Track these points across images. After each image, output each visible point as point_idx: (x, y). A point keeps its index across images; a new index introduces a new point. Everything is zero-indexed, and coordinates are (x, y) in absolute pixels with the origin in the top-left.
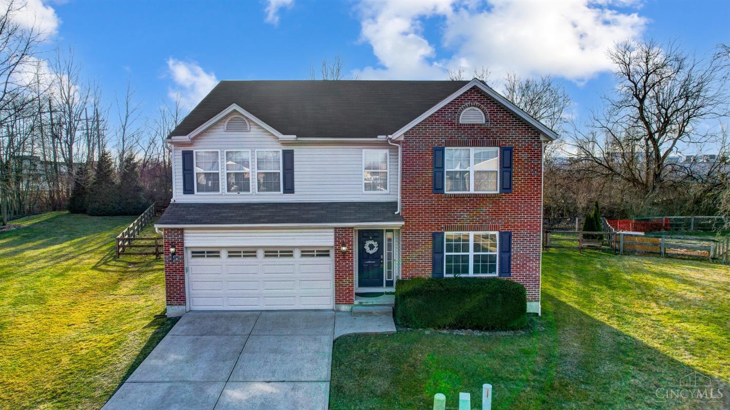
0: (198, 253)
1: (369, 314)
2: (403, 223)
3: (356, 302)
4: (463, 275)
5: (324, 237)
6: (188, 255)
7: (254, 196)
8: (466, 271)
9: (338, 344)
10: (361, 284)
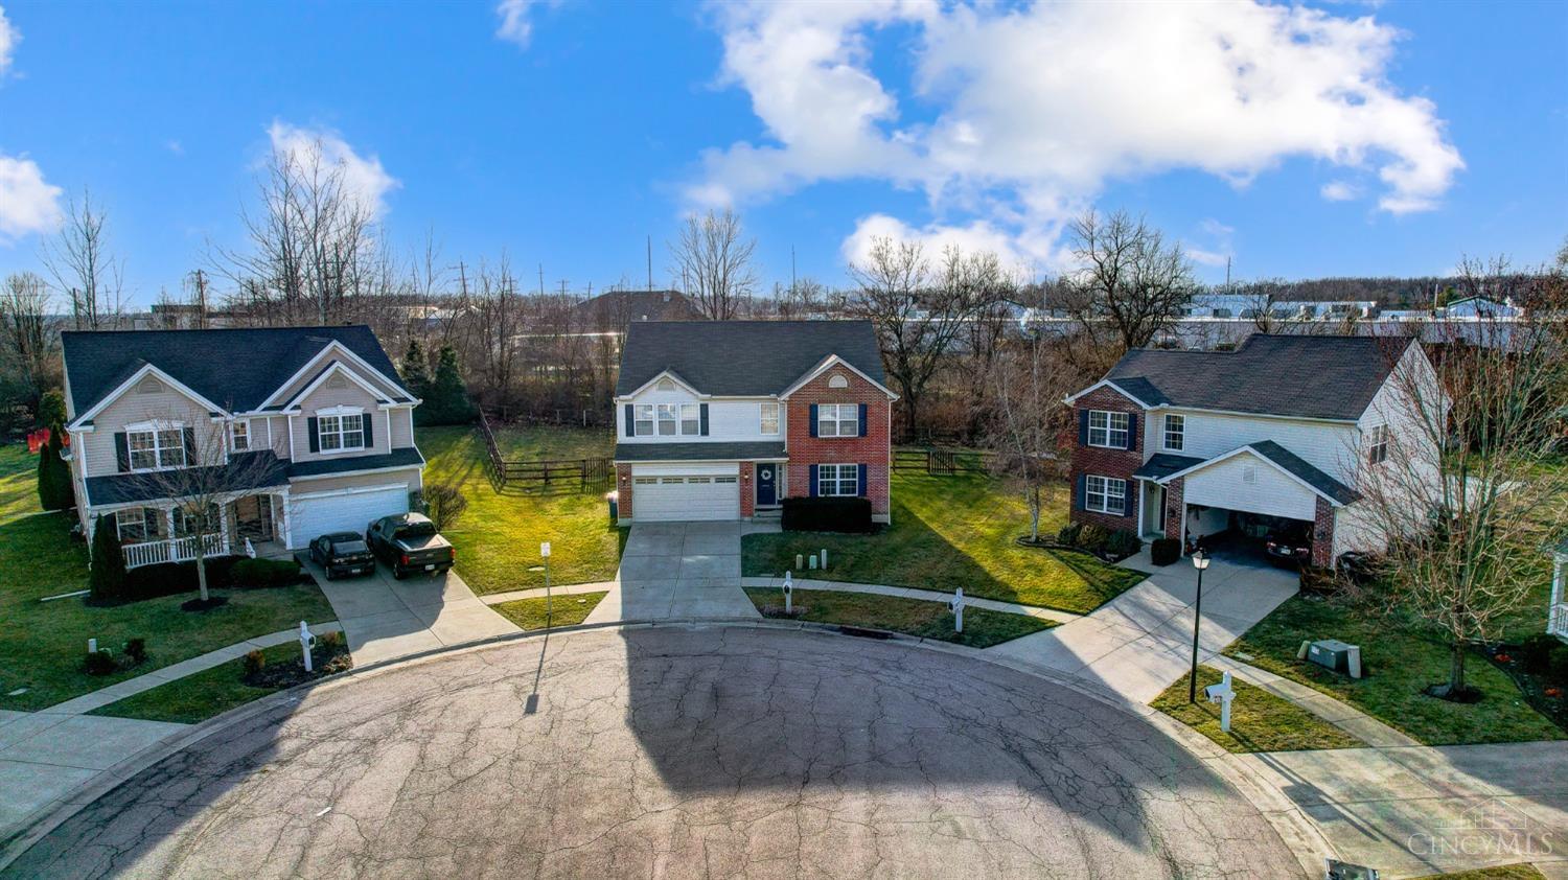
0: (641, 480)
1: (765, 522)
2: (788, 459)
3: (755, 515)
4: (832, 495)
5: (732, 469)
6: (634, 481)
7: (679, 438)
8: (834, 492)
9: (743, 538)
10: (759, 503)
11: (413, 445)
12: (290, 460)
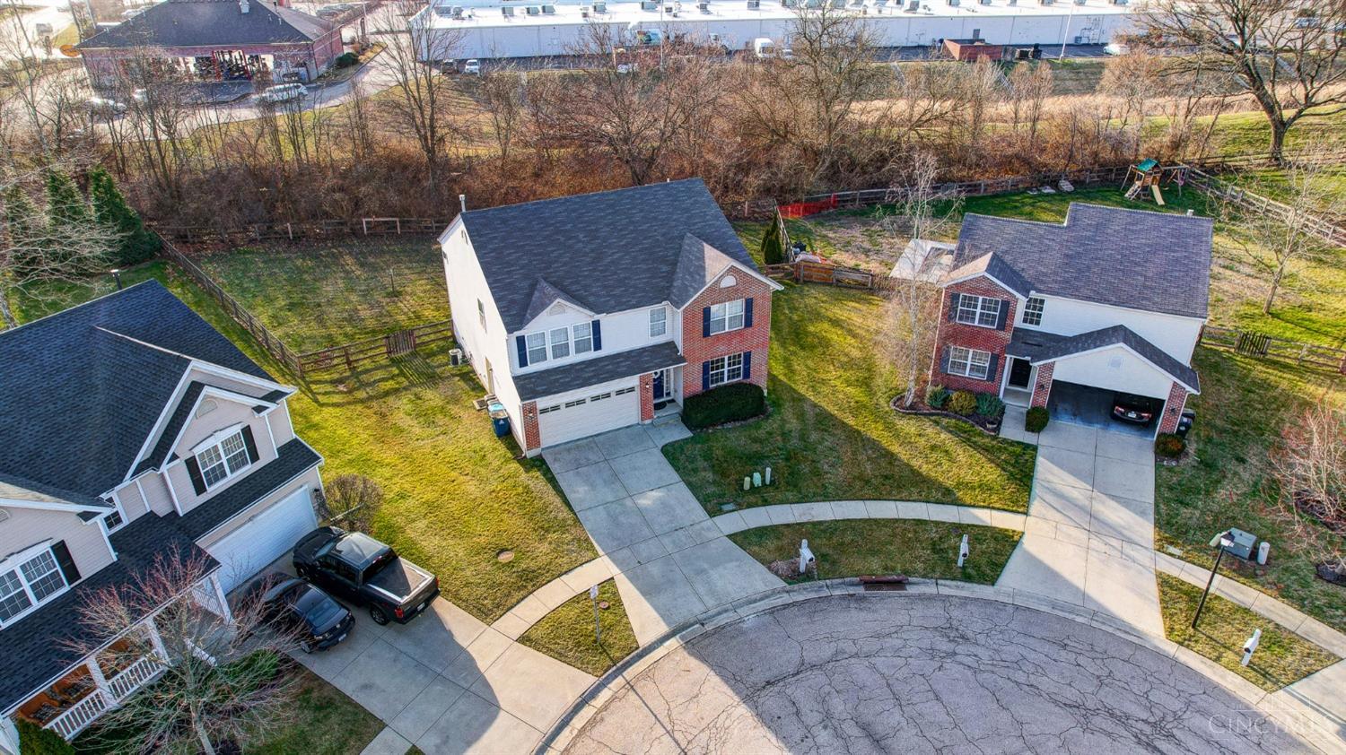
0: (544, 411)
3: (655, 417)
4: (721, 384)
6: (538, 414)
7: (573, 358)
8: (723, 380)
9: (665, 453)
11: (294, 436)
12: (174, 513)
